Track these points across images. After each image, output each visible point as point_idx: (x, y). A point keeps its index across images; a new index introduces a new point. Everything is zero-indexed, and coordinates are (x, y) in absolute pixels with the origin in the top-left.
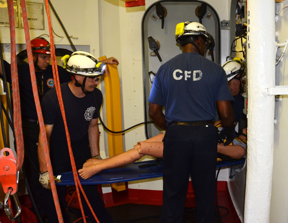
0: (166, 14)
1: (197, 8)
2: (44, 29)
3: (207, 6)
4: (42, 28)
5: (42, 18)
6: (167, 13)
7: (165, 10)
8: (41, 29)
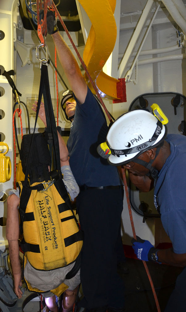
1: (173, 99)
6: (148, 103)
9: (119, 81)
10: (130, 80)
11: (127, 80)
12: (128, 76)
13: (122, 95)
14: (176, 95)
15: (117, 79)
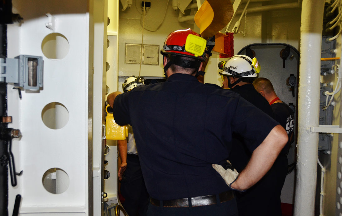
1: (282, 51)
2: (158, 65)
3: (291, 48)
4: (157, 64)
5: (158, 57)
6: (255, 55)
7: (253, 53)
9: (227, 36)
10: (238, 32)
11: (235, 32)
12: (236, 28)
13: (229, 51)
14: (286, 46)
15: (225, 34)
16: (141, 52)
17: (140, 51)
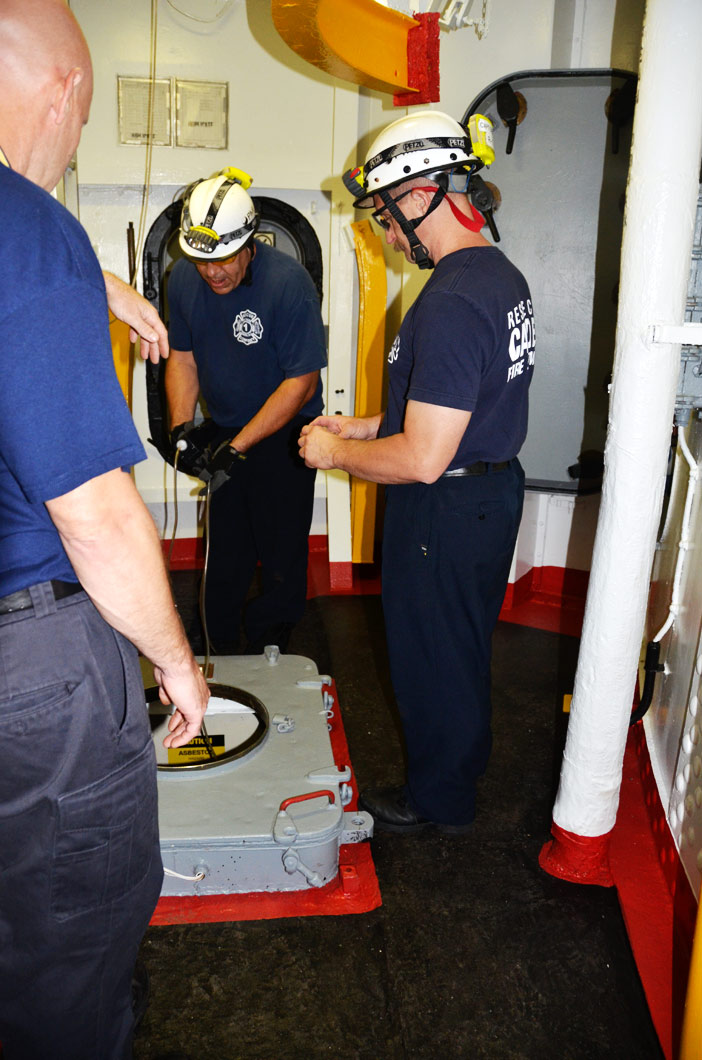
0: (524, 113)
1: (611, 96)
2: (226, 148)
4: (223, 145)
5: (224, 121)
6: (526, 109)
7: (521, 102)
8: (221, 149)
9: (417, 23)
10: (465, 19)
11: (454, 19)
12: (458, 5)
13: (423, 78)
14: (626, 81)
15: (411, 16)
16: (168, 105)
17: (165, 101)
